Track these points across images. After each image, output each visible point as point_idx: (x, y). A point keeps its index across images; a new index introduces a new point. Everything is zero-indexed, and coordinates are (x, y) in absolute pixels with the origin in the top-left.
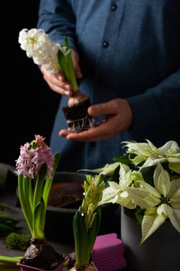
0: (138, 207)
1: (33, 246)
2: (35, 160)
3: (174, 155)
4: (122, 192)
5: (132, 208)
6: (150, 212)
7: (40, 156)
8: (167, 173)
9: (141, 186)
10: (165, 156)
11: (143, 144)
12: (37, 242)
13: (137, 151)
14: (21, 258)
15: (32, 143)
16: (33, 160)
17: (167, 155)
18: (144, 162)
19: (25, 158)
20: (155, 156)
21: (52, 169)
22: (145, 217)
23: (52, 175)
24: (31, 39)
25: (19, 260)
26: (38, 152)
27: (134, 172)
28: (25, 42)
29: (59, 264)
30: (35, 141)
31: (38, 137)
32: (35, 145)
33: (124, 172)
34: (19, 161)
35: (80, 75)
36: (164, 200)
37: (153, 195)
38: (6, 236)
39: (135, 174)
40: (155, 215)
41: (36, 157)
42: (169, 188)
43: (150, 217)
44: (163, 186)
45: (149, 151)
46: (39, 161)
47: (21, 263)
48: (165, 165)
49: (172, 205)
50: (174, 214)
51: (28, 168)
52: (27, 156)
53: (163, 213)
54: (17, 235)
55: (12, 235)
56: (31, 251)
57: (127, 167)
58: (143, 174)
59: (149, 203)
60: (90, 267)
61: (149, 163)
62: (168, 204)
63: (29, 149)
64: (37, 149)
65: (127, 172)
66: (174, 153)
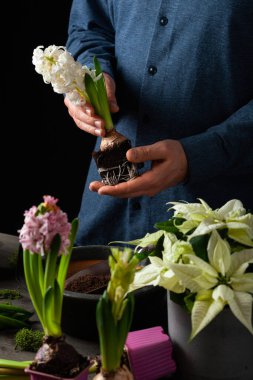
0: (188, 290)
1: (46, 346)
2: (44, 230)
3: (236, 219)
4: (166, 270)
5: (179, 291)
6: (203, 297)
7: (51, 224)
8: (225, 244)
9: (191, 262)
10: (224, 221)
11: (194, 204)
12: (51, 340)
13: (186, 214)
14: (31, 362)
15: (40, 207)
16: (41, 230)
17: (227, 219)
18: (194, 229)
19: (30, 227)
20: (210, 221)
21: (68, 241)
22: (196, 303)
23: (69, 250)
24: (48, 58)
25: (28, 366)
26: (49, 218)
27: (183, 243)
28: (41, 62)
29: (81, 370)
30: (44, 204)
31: (48, 199)
32: (44, 210)
33: (170, 243)
34: (23, 231)
35: (116, 108)
36: (222, 280)
37: (207, 274)
38: (15, 333)
39: (183, 246)
40: (209, 300)
41: (46, 225)
42: (229, 264)
43: (203, 304)
44: (220, 261)
45: (202, 214)
46: (50, 232)
47: (31, 368)
48: (223, 232)
49: (233, 286)
50: (236, 299)
51: (35, 241)
52: (34, 224)
53: (220, 298)
54: (30, 332)
55: (23, 332)
56: (44, 353)
57: (174, 237)
58: (194, 246)
59: (202, 284)
60: (122, 373)
61: (201, 230)
62: (228, 285)
63: (37, 214)
64: (47, 214)
65: (173, 243)
66: (237, 215)
